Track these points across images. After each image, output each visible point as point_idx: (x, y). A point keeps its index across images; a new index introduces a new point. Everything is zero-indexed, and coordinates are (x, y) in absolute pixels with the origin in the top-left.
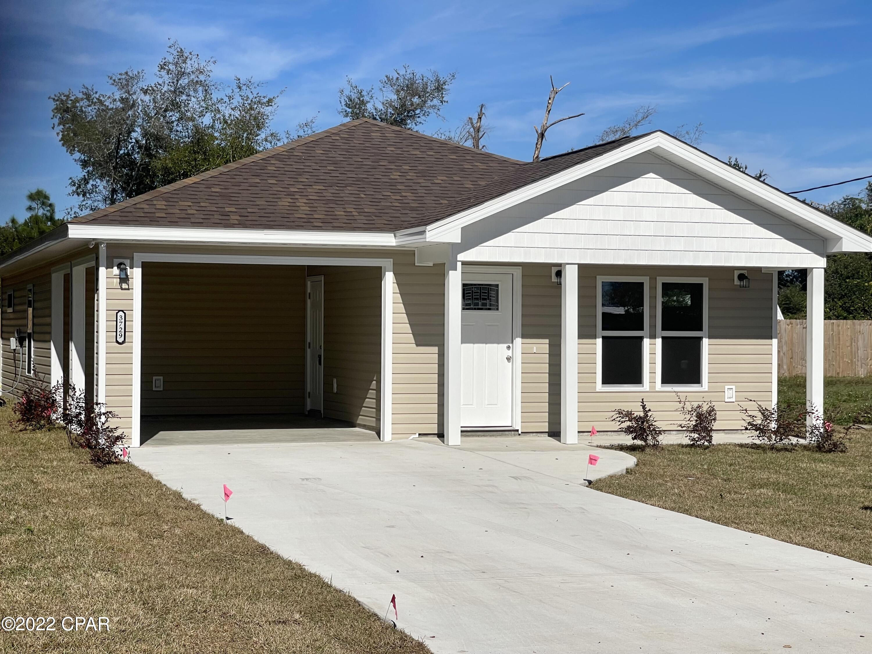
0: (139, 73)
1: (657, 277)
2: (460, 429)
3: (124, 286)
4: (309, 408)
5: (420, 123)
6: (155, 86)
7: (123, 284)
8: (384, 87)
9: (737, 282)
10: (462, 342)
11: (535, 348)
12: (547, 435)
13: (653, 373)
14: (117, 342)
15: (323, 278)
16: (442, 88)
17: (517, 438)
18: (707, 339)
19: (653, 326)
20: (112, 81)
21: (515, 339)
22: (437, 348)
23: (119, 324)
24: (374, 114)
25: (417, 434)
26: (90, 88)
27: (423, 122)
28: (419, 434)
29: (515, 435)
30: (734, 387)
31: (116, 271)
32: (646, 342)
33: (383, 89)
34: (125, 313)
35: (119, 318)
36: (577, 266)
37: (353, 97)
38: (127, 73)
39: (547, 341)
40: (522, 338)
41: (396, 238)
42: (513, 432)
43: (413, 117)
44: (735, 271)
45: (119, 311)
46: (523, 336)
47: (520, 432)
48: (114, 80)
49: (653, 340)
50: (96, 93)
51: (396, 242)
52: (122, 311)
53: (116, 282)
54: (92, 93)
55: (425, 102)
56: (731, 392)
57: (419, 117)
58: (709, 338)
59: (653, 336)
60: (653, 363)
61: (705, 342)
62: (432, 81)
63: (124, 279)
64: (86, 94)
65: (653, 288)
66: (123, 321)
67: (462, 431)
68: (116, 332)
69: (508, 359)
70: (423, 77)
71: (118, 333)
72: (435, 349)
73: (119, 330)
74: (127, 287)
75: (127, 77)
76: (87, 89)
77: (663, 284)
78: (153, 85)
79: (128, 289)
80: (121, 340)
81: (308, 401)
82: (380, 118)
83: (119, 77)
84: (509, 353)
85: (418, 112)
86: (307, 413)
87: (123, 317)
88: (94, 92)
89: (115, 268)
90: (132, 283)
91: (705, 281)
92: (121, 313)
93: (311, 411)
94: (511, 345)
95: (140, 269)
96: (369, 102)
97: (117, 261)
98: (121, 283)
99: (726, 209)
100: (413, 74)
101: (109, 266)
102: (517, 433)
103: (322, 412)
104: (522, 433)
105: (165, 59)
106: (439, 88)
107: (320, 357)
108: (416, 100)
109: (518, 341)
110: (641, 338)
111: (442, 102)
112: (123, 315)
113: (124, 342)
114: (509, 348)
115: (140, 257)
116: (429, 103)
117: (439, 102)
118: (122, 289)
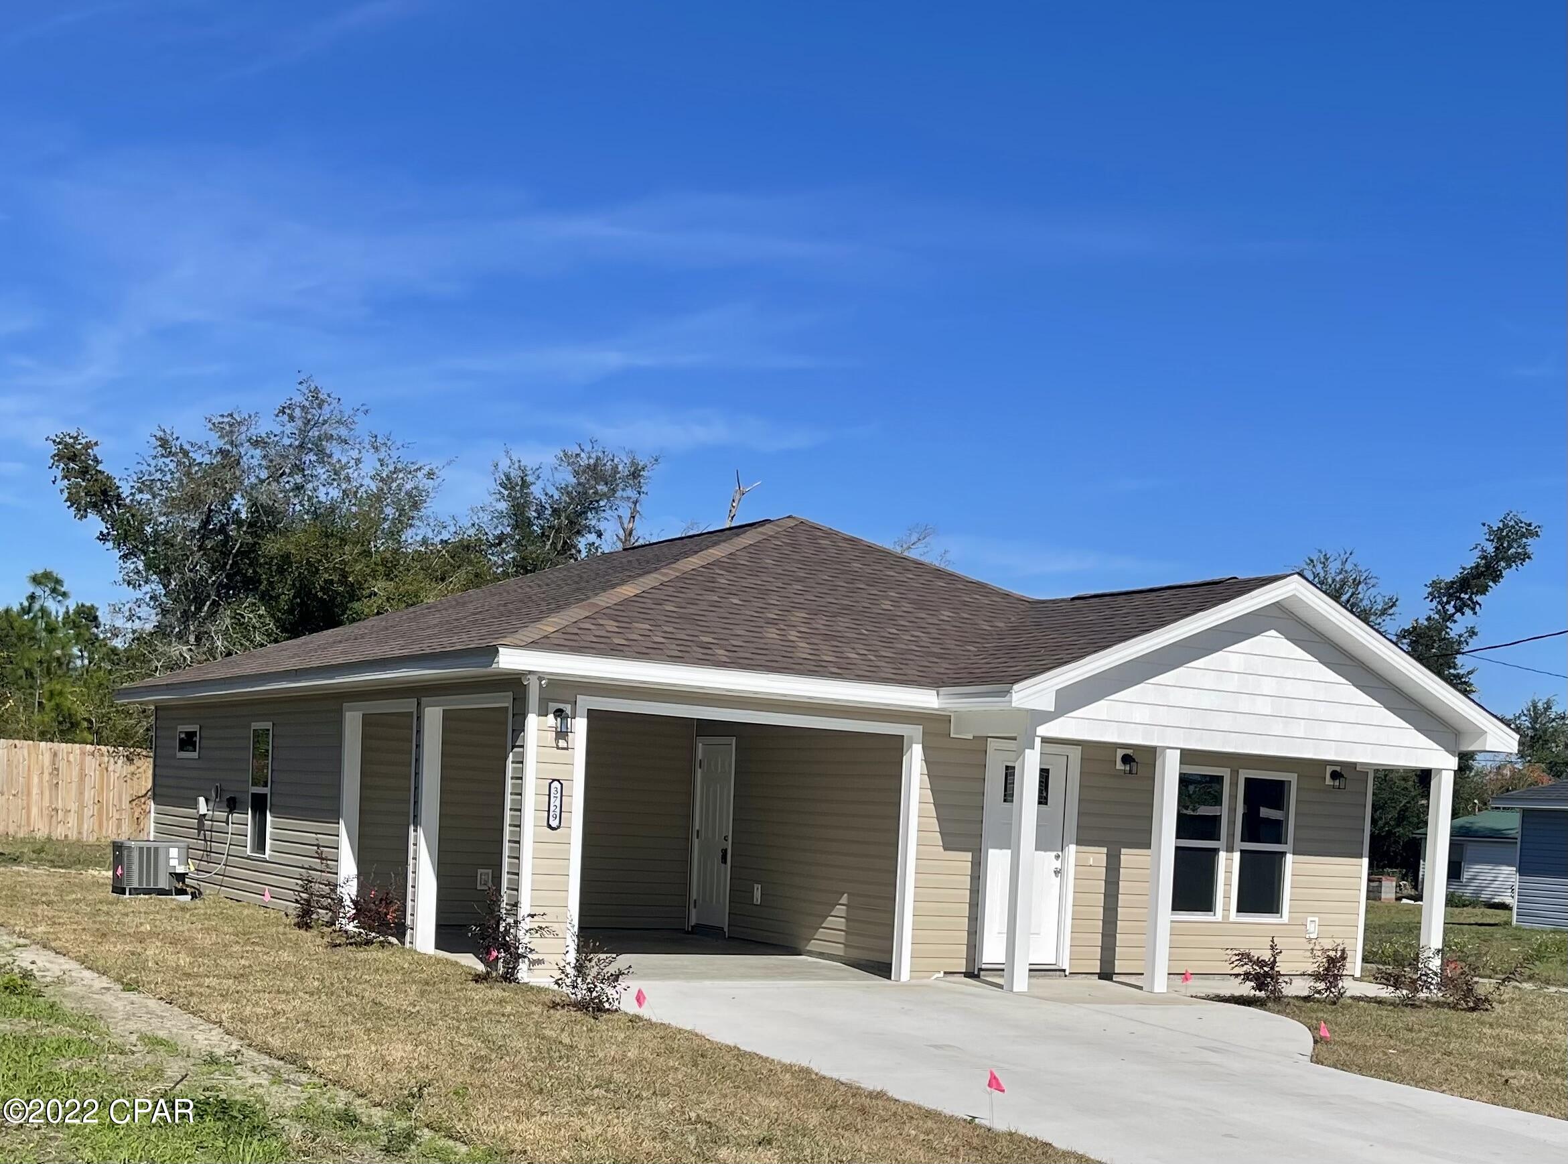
0: (250, 417)
1: (1240, 770)
2: (1028, 967)
3: (562, 743)
4: (693, 921)
5: (606, 519)
6: (267, 437)
7: (560, 741)
8: (560, 465)
9: (1329, 781)
10: (1036, 849)
11: (1092, 859)
12: (1096, 977)
13: (1227, 897)
14: (549, 826)
15: (734, 741)
16: (639, 476)
17: (1064, 981)
18: (1291, 855)
19: (1231, 835)
20: (210, 425)
21: (1068, 845)
22: (970, 854)
23: (552, 800)
24: (543, 501)
25: (942, 973)
26: (168, 432)
27: (609, 518)
28: (945, 973)
29: (1060, 976)
30: (1316, 919)
31: (551, 720)
32: (1222, 855)
33: (559, 467)
34: (562, 784)
35: (553, 790)
36: (1179, 751)
37: (512, 475)
38: (231, 415)
39: (1105, 850)
40: (1077, 844)
41: (940, 697)
42: (1058, 973)
43: (596, 510)
44: (1328, 767)
45: (554, 780)
46: (1078, 843)
47: (1067, 973)
48: (214, 424)
49: (1229, 854)
50: (177, 438)
51: (939, 703)
52: (558, 781)
53: (552, 737)
54: (171, 439)
55: (614, 491)
56: (1313, 925)
57: (604, 511)
58: (1294, 854)
59: (1230, 849)
60: (1228, 884)
61: (1289, 858)
62: (626, 464)
63: (562, 734)
64: (161, 438)
65: (1234, 784)
66: (559, 795)
67: (1031, 970)
68: (549, 811)
69: (1057, 872)
70: (614, 456)
71: (551, 814)
72: (968, 856)
73: (552, 808)
74: (565, 745)
75: (232, 421)
76: (164, 431)
77: (1246, 779)
78: (264, 435)
79: (567, 749)
80: (554, 824)
81: (693, 912)
82: (551, 507)
83: (221, 420)
84: (1058, 864)
85: (602, 503)
86: (690, 929)
87: (559, 790)
88: (174, 437)
89: (551, 716)
90: (574, 740)
91: (1292, 777)
92: (556, 784)
93: (697, 926)
94: (1060, 853)
95: (586, 720)
96: (534, 483)
97: (554, 706)
98: (557, 739)
99: (1354, 685)
100: (604, 452)
101: (543, 713)
102: (1063, 973)
103: (726, 930)
104: (1070, 973)
105: (291, 399)
106: (635, 474)
107: (725, 852)
108: (602, 488)
109: (1072, 848)
110: (1215, 851)
111: (640, 494)
112: (559, 786)
113: (559, 827)
114: (1057, 857)
115: (586, 702)
116: (619, 494)
117: (635, 492)
118: (558, 748)
